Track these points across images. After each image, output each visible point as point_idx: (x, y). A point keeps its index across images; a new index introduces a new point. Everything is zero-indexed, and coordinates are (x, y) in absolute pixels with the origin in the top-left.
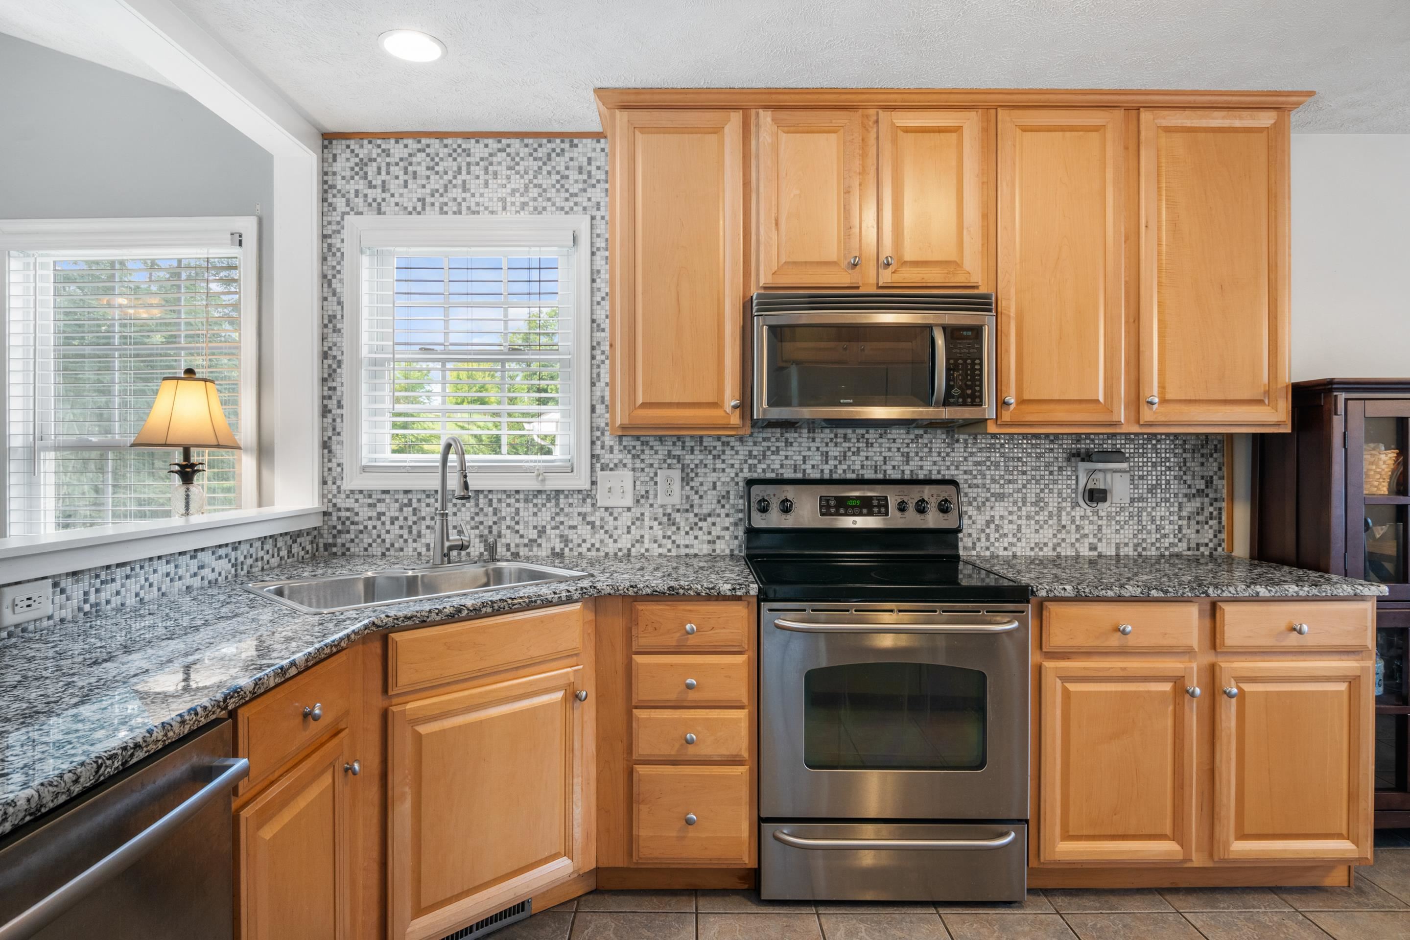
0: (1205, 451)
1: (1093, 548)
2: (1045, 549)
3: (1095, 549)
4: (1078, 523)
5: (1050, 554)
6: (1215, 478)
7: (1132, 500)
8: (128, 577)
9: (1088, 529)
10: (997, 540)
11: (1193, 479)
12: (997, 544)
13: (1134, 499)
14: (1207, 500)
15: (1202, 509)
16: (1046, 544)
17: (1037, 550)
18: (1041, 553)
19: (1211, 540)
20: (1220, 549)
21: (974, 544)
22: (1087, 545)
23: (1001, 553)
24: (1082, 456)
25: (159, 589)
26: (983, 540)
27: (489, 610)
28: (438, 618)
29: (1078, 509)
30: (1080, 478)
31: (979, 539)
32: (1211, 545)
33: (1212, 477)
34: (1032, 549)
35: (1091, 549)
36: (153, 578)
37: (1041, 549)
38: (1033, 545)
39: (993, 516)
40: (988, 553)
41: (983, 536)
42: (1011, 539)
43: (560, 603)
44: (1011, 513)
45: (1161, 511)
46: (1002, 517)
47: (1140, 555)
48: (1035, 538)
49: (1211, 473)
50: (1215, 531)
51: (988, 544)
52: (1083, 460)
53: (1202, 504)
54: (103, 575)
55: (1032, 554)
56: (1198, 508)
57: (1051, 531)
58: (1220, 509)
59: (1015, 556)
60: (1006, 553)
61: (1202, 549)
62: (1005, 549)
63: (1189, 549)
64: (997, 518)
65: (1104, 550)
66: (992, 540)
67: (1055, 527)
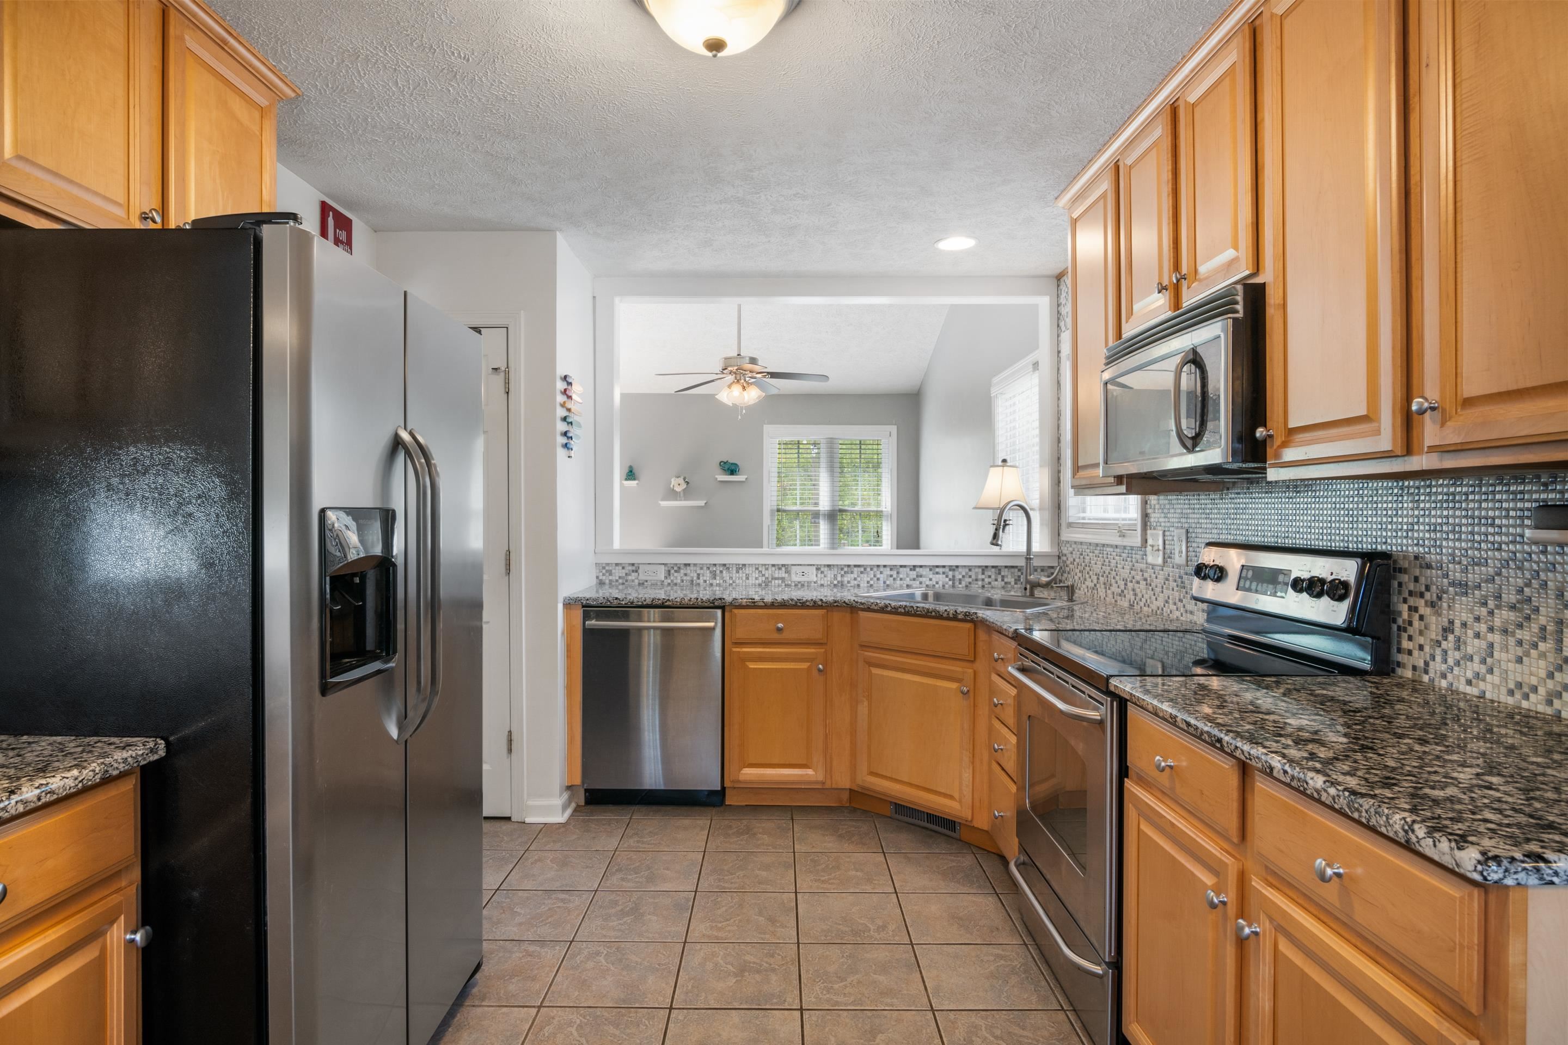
2: (1533, 697)
5: (1541, 708)
8: (862, 573)
10: (1458, 663)
12: (1456, 670)
16: (1535, 689)
17: (1518, 696)
18: (1525, 704)
21: (1427, 664)
23: (1463, 687)
25: (884, 582)
26: (1438, 658)
27: (903, 611)
28: (876, 608)
31: (1433, 658)
34: (1511, 693)
36: (882, 577)
37: (1526, 697)
38: (1512, 685)
39: (1451, 622)
40: (1444, 683)
41: (1438, 652)
42: (1476, 666)
43: (948, 619)
44: (1478, 619)
46: (1464, 625)
48: (1516, 673)
51: (1444, 667)
54: (846, 569)
55: (1510, 700)
57: (1542, 663)
59: (1482, 696)
60: (1468, 690)
62: (1469, 682)
64: (1457, 623)
66: (1451, 661)
67: (1551, 657)
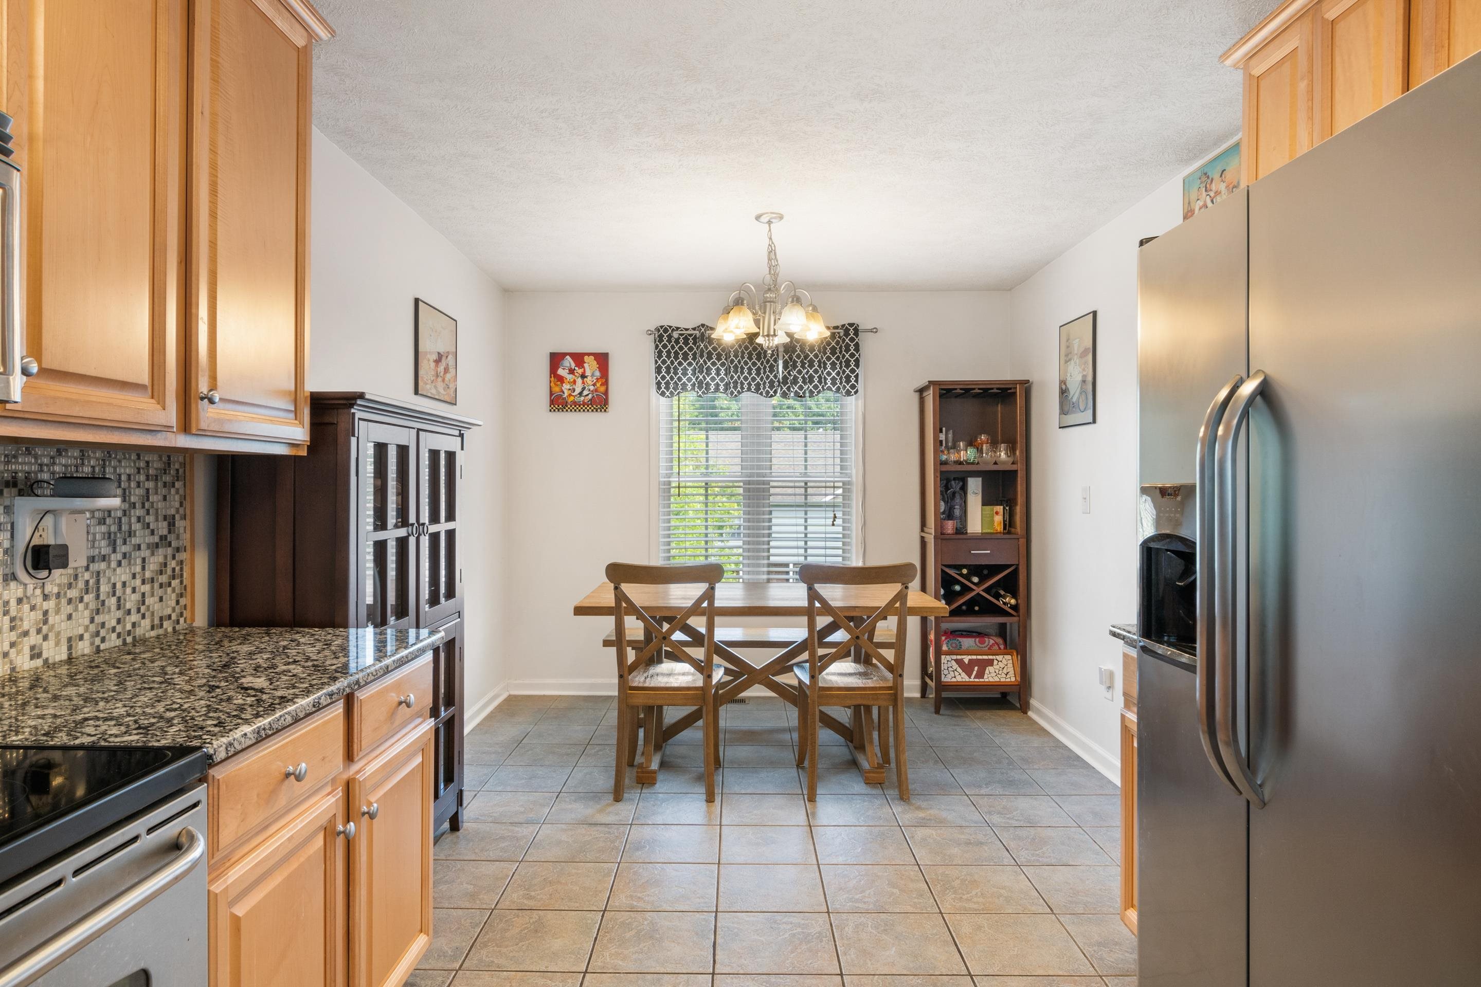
0: (167, 478)
1: (35, 654)
3: (39, 655)
4: (13, 613)
6: (177, 517)
7: (92, 559)
9: (29, 620)
11: (157, 520)
13: (93, 557)
14: (170, 551)
15: (165, 565)
19: (174, 610)
20: (182, 620)
22: (27, 650)
24: (20, 486)
29: (13, 584)
30: (19, 527)
32: (174, 617)
33: (174, 516)
35: (32, 657)
45: (123, 574)
47: (98, 651)
49: (173, 512)
50: (177, 595)
52: (21, 493)
53: (166, 557)
56: (161, 564)
58: (181, 562)
61: (166, 624)
63: (153, 628)
65: (52, 653)
